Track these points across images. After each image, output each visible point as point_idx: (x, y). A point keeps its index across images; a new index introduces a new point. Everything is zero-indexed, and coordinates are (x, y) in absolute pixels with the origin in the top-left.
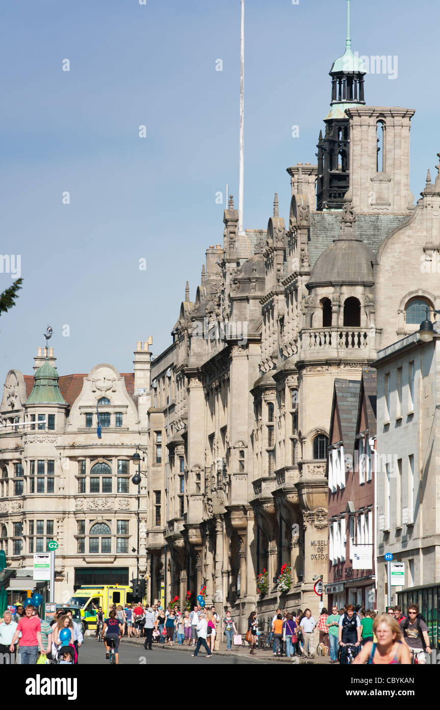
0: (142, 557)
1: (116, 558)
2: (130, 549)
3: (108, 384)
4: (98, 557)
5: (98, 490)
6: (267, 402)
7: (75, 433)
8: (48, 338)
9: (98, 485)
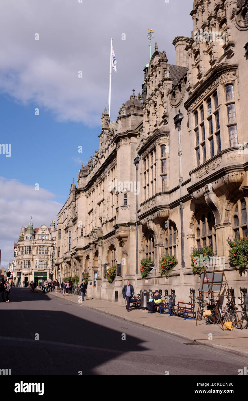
0: (51, 269)
1: (44, 270)
2: (48, 268)
3: (44, 229)
4: (40, 269)
5: (41, 254)
6: (160, 145)
7: (36, 240)
8: (31, 219)
9: (41, 253)
